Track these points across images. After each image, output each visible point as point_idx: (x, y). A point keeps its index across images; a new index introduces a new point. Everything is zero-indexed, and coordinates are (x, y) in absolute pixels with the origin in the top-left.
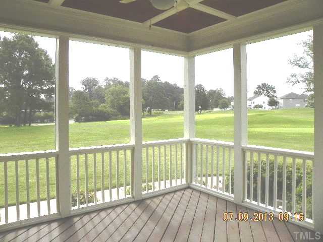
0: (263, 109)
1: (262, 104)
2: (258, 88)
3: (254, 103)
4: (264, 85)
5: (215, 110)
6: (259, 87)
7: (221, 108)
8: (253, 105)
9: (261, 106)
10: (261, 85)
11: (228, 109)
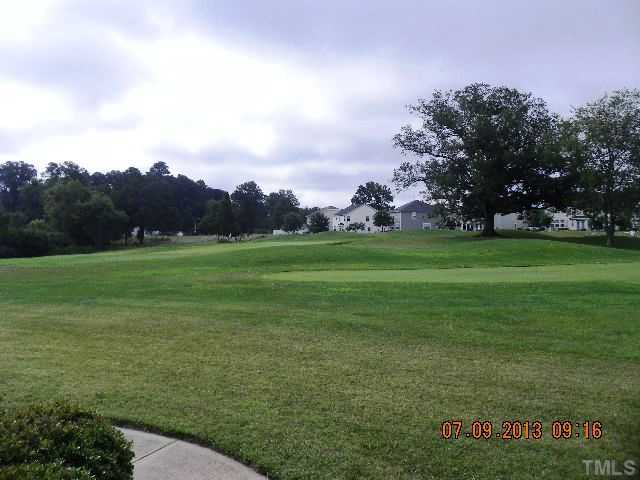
0: (366, 231)
1: (364, 221)
2: (359, 191)
3: (348, 220)
4: (370, 185)
5: (276, 232)
6: (361, 190)
7: (286, 230)
8: (347, 224)
9: (361, 226)
10: (365, 186)
11: (301, 232)
